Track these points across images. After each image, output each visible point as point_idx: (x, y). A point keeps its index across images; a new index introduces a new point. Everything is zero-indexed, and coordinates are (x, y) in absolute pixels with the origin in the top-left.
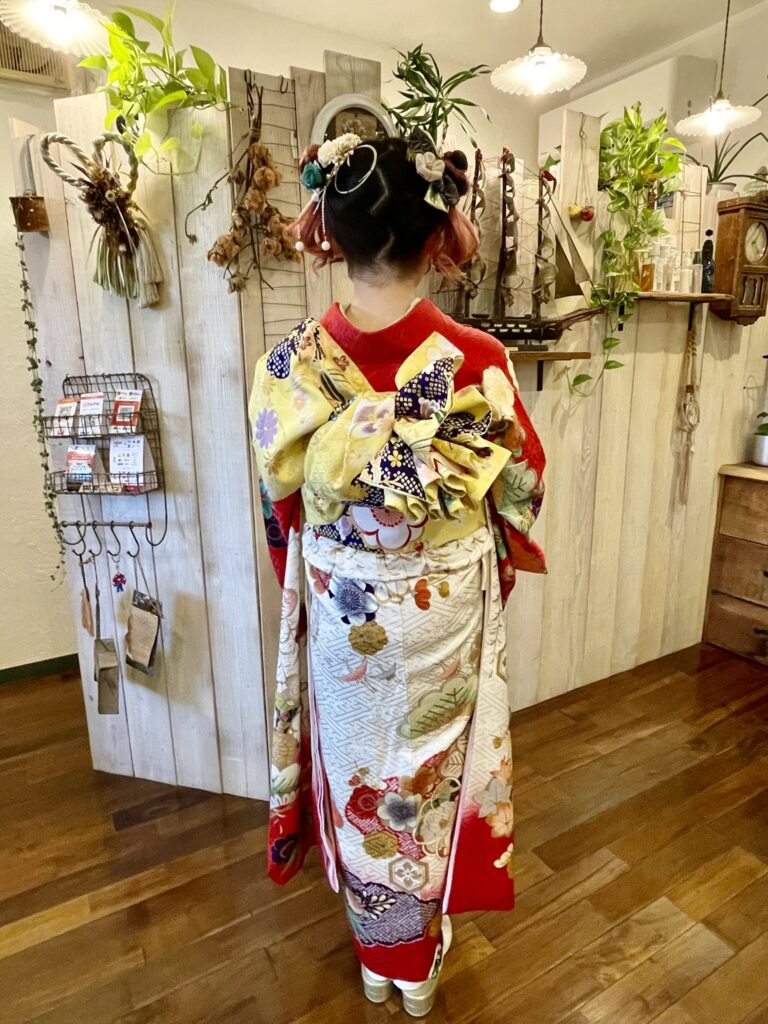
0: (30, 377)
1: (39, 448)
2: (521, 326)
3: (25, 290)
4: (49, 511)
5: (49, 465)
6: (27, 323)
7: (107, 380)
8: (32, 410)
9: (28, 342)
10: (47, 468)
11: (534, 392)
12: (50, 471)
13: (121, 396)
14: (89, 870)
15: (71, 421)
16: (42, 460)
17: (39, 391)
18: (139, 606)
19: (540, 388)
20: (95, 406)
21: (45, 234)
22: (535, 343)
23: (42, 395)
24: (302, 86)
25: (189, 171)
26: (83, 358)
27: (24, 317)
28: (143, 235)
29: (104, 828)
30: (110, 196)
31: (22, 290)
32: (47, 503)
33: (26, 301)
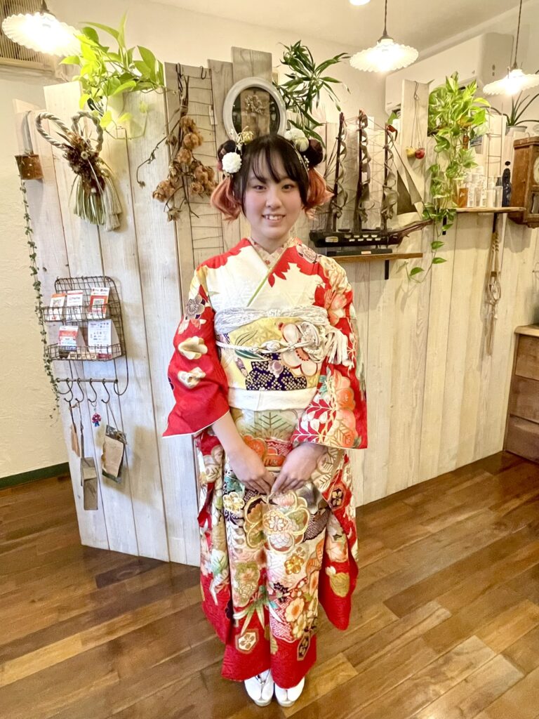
0: (32, 280)
1: (40, 328)
2: (373, 236)
3: (28, 220)
4: (48, 371)
5: (47, 340)
6: (29, 243)
7: (85, 281)
8: (35, 302)
9: (31, 256)
10: (45, 342)
11: (383, 280)
12: (48, 344)
13: (95, 292)
14: (80, 616)
15: (61, 310)
16: (42, 337)
17: (39, 290)
18: (111, 436)
19: (387, 277)
20: (77, 300)
21: (40, 180)
22: (383, 247)
23: (41, 292)
24: (217, 73)
25: (138, 135)
26: (68, 265)
27: (27, 238)
28: (108, 181)
29: (90, 587)
30: (84, 155)
31: (25, 220)
32: (46, 367)
33: (28, 228)
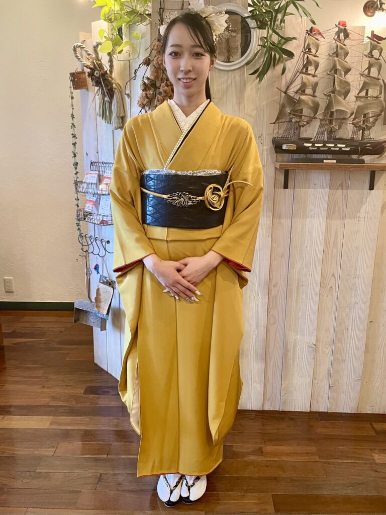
0: (73, 161)
1: (75, 196)
3: (72, 119)
4: (77, 228)
5: (79, 205)
6: (72, 134)
7: (102, 165)
8: (73, 178)
9: (73, 144)
10: (78, 206)
11: (367, 191)
12: (79, 208)
13: (107, 174)
16: (76, 202)
17: (76, 168)
18: (103, 283)
20: (93, 178)
21: (87, 89)
23: (77, 170)
26: (98, 153)
27: (71, 131)
28: (116, 92)
29: (80, 391)
30: (97, 73)
31: (71, 119)
32: (77, 224)
33: (73, 124)
